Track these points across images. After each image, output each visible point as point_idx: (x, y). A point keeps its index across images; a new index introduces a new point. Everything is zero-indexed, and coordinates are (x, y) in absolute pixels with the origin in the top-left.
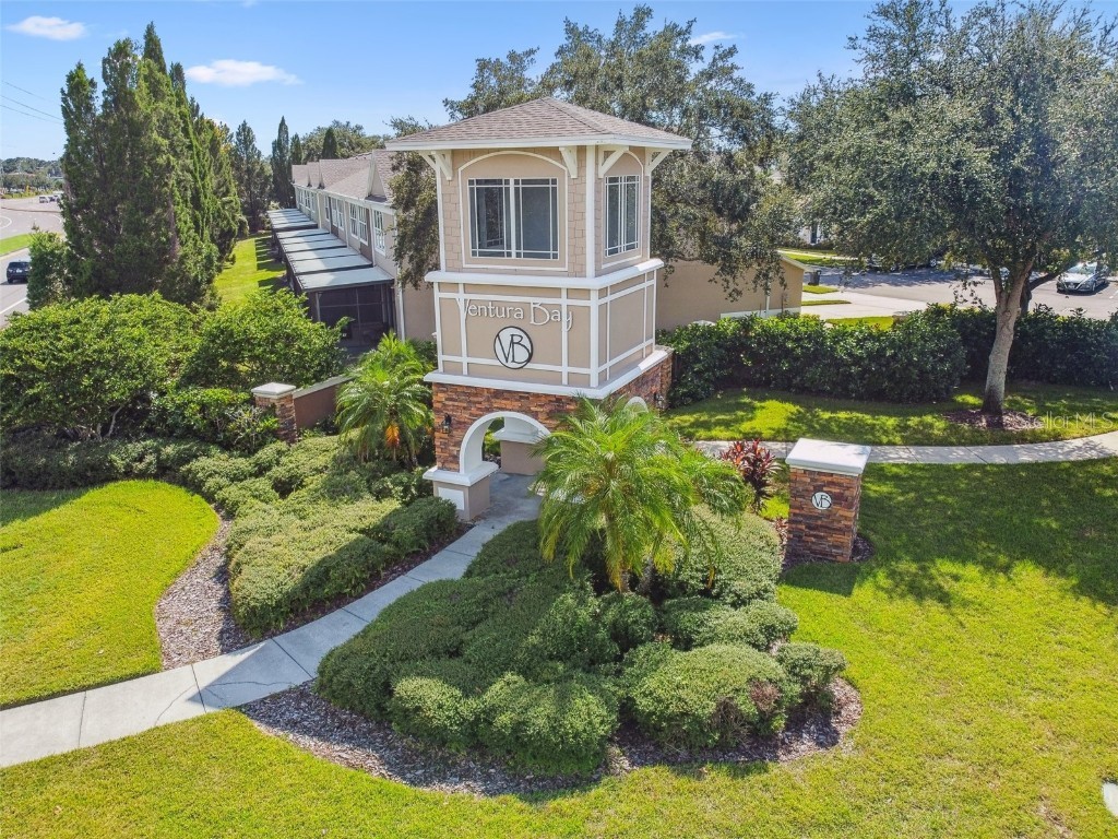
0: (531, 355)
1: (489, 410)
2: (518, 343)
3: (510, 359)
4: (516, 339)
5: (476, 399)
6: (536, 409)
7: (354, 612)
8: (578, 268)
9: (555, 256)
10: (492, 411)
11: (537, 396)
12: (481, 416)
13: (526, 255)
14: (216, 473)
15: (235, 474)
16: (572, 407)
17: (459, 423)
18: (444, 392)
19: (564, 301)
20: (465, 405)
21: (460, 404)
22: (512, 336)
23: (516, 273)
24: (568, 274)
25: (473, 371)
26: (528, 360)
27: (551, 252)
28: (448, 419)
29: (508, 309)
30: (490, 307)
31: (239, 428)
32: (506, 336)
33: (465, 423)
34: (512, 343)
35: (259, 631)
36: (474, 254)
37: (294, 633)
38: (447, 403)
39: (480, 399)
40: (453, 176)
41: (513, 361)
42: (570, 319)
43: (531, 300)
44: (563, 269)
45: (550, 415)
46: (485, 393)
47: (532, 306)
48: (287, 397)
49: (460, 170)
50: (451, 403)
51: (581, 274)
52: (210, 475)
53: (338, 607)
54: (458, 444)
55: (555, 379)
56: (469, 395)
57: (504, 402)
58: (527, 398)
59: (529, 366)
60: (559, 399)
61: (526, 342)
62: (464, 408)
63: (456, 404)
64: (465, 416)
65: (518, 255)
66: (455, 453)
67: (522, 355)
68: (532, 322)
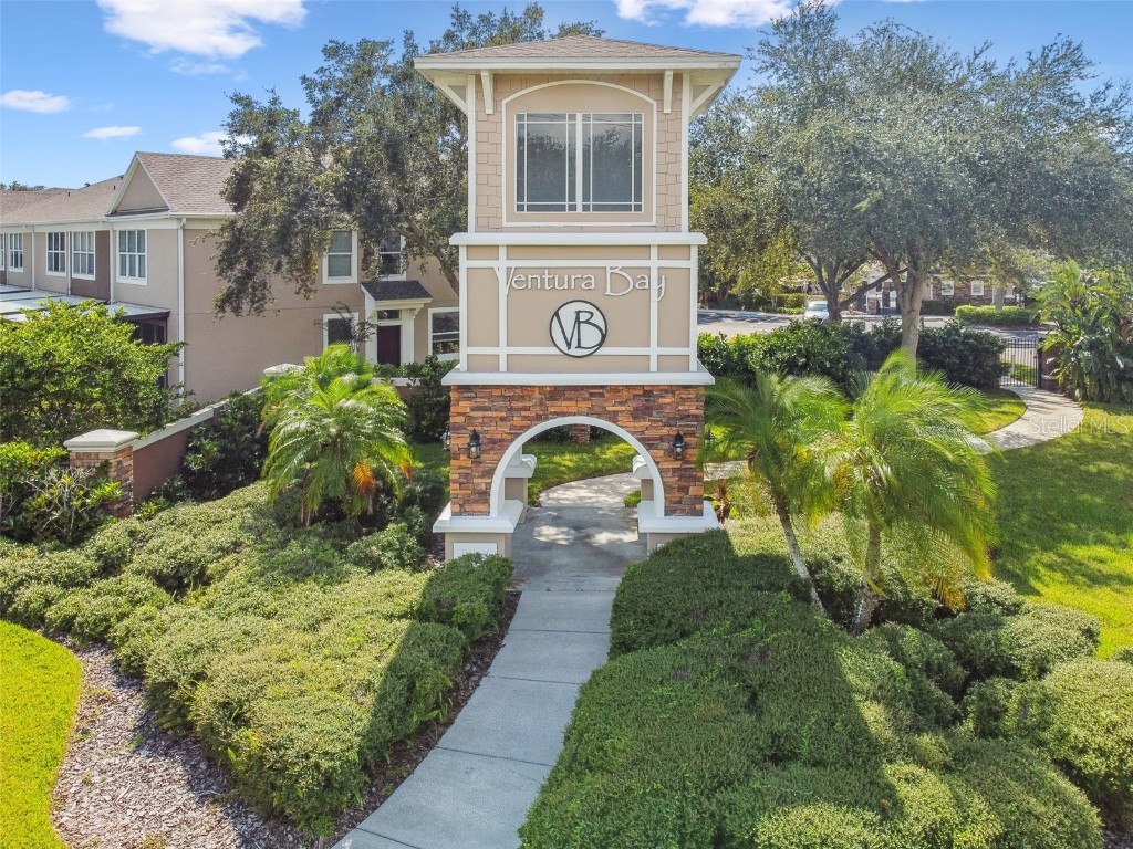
0: (604, 337)
1: (539, 418)
2: (587, 322)
3: (575, 343)
4: (583, 317)
5: (520, 405)
6: (615, 408)
7: (465, 749)
8: (670, 222)
9: (638, 208)
10: (547, 419)
11: (615, 389)
12: (528, 427)
13: (596, 208)
14: (30, 577)
15: (68, 576)
16: (667, 401)
17: (493, 441)
18: (469, 399)
19: (654, 263)
20: (504, 414)
21: (495, 414)
22: (578, 312)
23: (582, 230)
24: (655, 229)
25: (514, 364)
26: (600, 345)
27: (633, 203)
28: (475, 437)
29: (573, 277)
30: (546, 277)
31: (49, 503)
32: (568, 315)
33: (501, 440)
34: (578, 321)
35: (326, 821)
36: (520, 208)
37: (386, 807)
38: (473, 414)
39: (528, 404)
40: (495, 110)
41: (579, 346)
42: (663, 285)
43: (608, 263)
44: (650, 224)
45: (636, 415)
46: (537, 394)
47: (609, 271)
48: (124, 450)
49: (504, 102)
50: (480, 414)
51: (675, 228)
52: (21, 583)
53: (429, 746)
54: (490, 473)
55: (642, 364)
56: (511, 399)
57: (567, 403)
58: (602, 395)
59: (603, 351)
60: (648, 392)
61: (598, 319)
62: (502, 419)
63: (489, 414)
64: (503, 430)
65: (586, 208)
66: (483, 487)
67: (590, 336)
68: (608, 292)
